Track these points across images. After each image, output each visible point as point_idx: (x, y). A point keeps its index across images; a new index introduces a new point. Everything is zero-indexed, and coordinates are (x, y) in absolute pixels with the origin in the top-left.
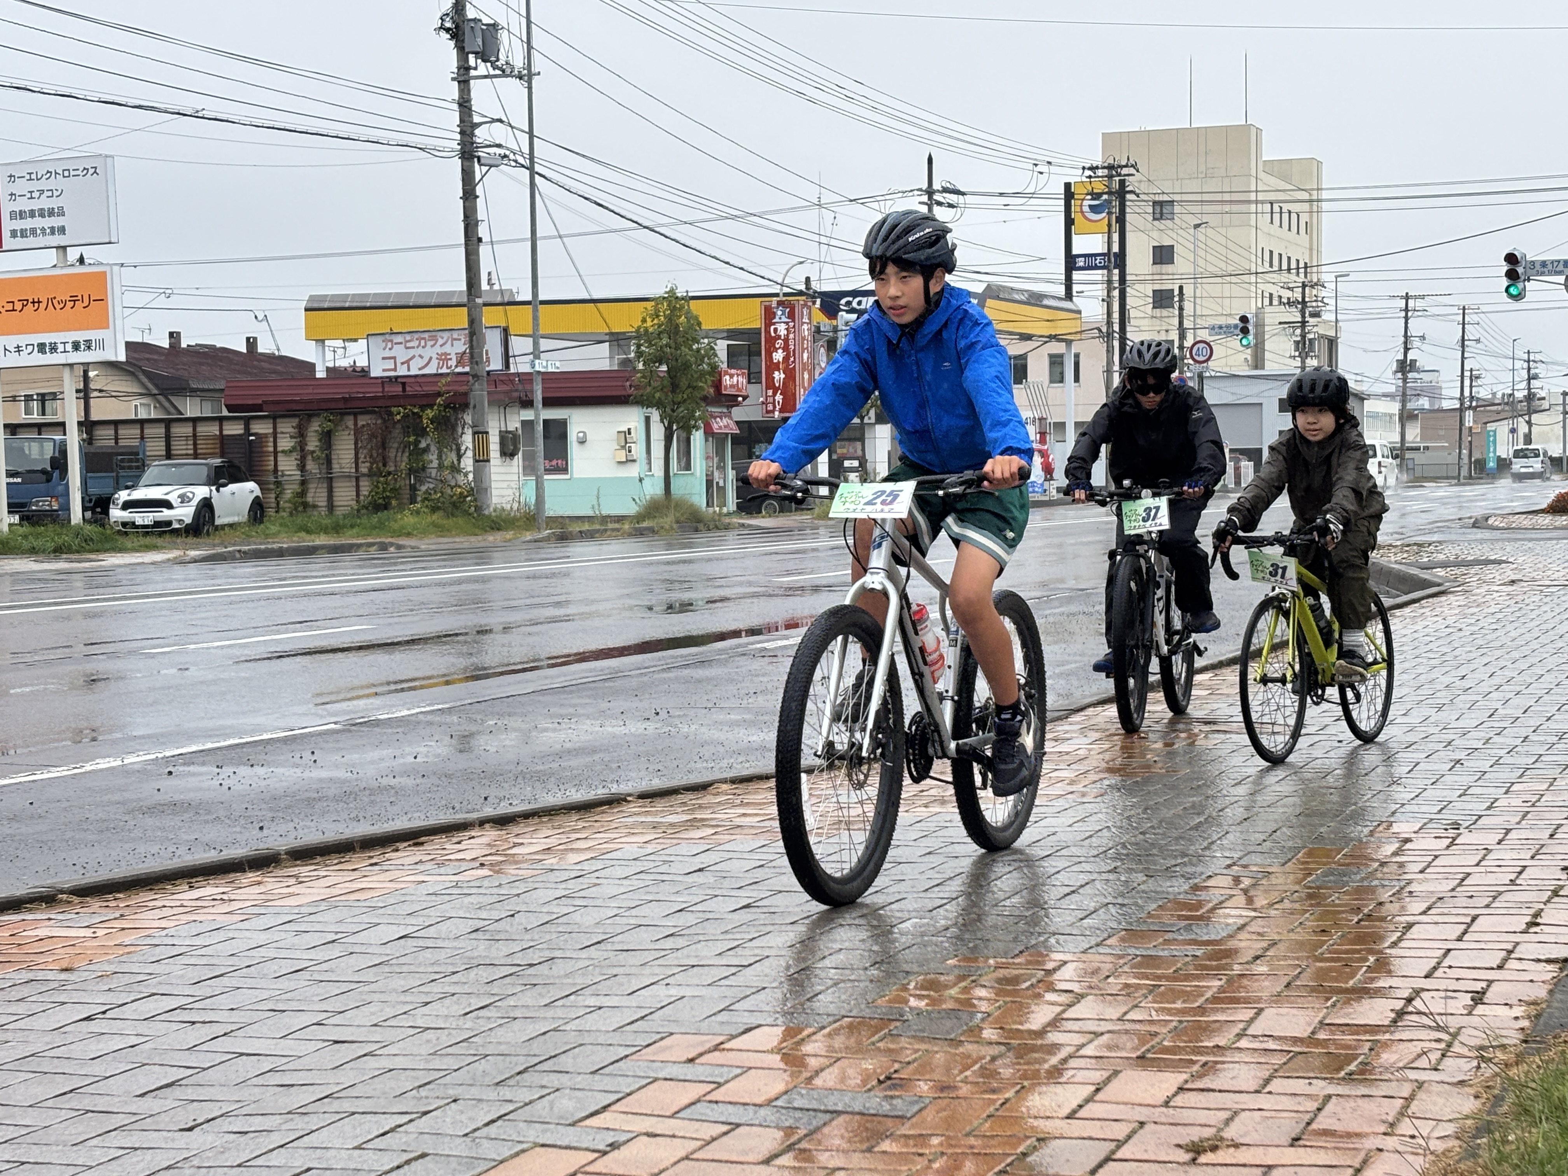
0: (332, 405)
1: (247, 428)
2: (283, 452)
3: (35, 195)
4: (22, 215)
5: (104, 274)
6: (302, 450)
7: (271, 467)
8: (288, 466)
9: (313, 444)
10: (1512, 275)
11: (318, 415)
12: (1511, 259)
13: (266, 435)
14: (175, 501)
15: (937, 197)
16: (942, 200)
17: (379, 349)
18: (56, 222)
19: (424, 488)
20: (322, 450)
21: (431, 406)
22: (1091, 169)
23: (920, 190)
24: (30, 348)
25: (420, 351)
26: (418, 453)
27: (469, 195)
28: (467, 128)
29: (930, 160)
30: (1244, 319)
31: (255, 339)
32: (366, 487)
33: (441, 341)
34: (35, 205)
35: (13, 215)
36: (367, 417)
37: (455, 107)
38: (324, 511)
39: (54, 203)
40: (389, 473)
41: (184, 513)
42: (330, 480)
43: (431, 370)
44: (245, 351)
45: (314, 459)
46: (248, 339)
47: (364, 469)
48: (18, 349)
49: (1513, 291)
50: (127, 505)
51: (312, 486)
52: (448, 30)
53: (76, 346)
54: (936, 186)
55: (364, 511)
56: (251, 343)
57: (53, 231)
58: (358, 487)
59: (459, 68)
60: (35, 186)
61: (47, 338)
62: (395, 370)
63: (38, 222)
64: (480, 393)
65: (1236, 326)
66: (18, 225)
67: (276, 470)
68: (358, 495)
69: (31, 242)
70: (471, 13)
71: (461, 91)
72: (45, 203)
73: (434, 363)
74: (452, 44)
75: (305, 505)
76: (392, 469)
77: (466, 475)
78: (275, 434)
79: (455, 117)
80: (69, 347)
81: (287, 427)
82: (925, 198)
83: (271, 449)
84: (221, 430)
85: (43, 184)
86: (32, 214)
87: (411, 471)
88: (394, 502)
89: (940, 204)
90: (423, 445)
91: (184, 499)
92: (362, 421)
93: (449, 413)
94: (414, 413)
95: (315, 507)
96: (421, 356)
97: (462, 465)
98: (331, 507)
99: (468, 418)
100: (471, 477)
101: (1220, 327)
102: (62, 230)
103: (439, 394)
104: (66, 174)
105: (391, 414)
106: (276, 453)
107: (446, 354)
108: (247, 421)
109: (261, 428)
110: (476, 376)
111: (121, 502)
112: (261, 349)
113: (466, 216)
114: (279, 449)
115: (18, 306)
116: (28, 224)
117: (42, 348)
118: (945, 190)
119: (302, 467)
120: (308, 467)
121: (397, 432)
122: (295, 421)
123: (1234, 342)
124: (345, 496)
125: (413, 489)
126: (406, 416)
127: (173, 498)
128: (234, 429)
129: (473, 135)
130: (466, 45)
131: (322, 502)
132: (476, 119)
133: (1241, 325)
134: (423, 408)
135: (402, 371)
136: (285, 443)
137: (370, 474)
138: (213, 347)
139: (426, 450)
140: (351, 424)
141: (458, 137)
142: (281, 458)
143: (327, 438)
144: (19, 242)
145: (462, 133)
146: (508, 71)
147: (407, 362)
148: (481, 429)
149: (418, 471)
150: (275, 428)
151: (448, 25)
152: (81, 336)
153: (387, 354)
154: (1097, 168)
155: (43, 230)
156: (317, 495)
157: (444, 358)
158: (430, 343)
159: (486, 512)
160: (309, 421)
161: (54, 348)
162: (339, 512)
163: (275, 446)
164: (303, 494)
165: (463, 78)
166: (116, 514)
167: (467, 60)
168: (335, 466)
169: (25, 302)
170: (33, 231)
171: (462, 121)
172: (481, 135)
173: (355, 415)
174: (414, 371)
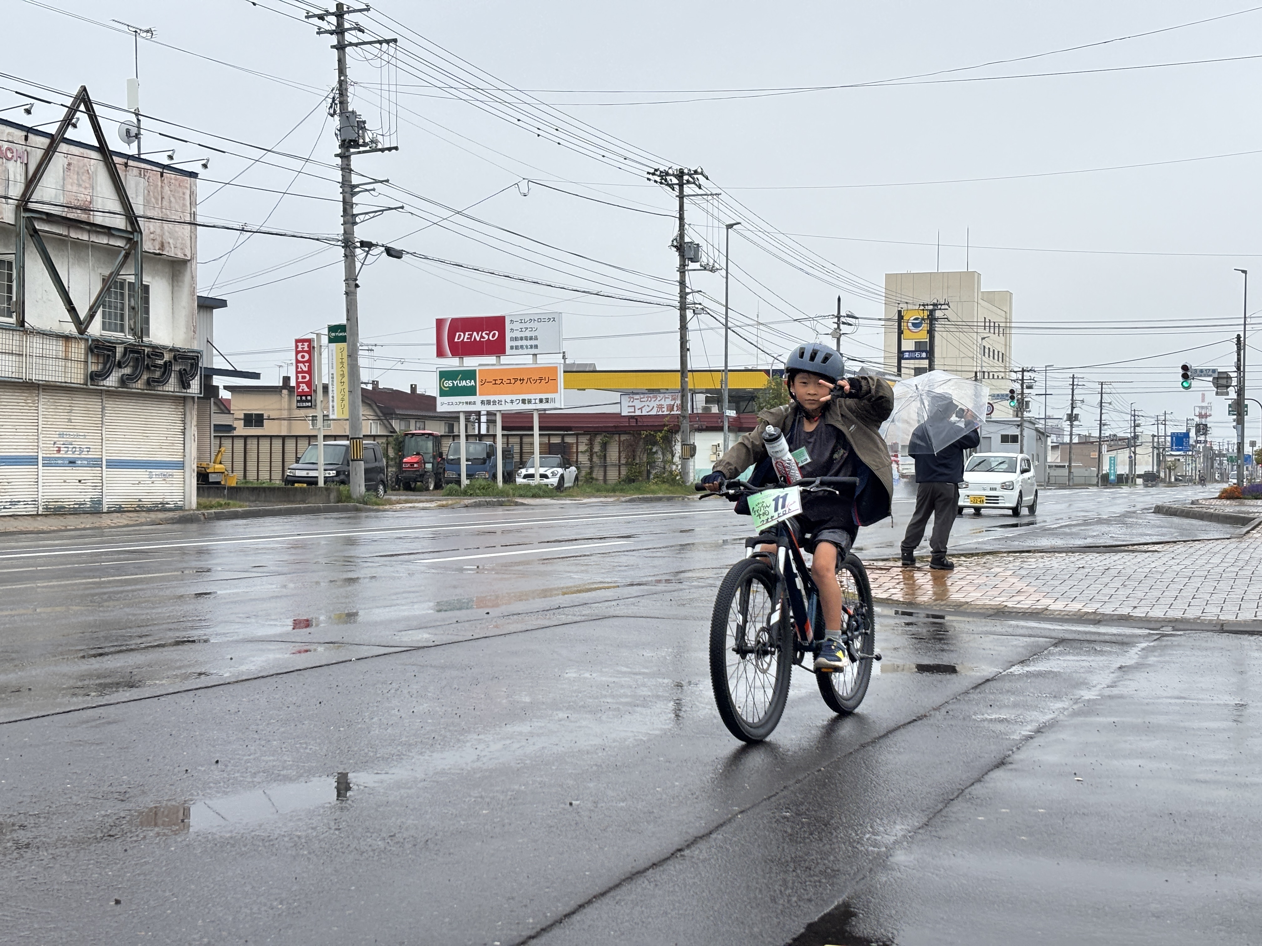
0: (610, 429)
1: (563, 440)
2: (581, 452)
3: (524, 330)
4: (516, 339)
5: (557, 367)
6: (591, 451)
7: (575, 460)
8: (583, 459)
9: (597, 448)
10: (1185, 377)
11: (601, 434)
12: (1185, 368)
13: (573, 444)
14: (550, 475)
15: (842, 319)
16: (844, 321)
17: (625, 401)
18: (533, 343)
19: (654, 472)
20: (601, 451)
21: (661, 431)
22: (923, 305)
23: (833, 315)
24: (518, 401)
25: (648, 403)
26: (651, 454)
27: (683, 327)
28: (683, 295)
29: (839, 299)
30: (1012, 391)
31: (416, 385)
32: (624, 471)
33: (659, 399)
34: (523, 335)
35: (512, 339)
36: (626, 436)
37: (678, 284)
38: (602, 482)
39: (533, 334)
40: (637, 464)
41: (554, 481)
42: (605, 467)
43: (654, 412)
44: (409, 392)
45: (597, 456)
46: (412, 385)
47: (623, 461)
48: (512, 402)
49: (1185, 384)
50: (526, 477)
51: (596, 470)
52: (675, 247)
53: (541, 401)
54: (843, 313)
55: (622, 483)
56: (413, 388)
57: (531, 347)
58: (619, 470)
59: (680, 265)
60: (523, 326)
61: (526, 397)
62: (635, 412)
63: (524, 343)
64: (686, 425)
65: (1007, 395)
66: (515, 343)
67: (577, 461)
68: (619, 474)
69: (520, 351)
70: (687, 239)
71: (681, 276)
72: (528, 334)
73: (655, 409)
74: (677, 254)
75: (592, 478)
76: (638, 462)
77: (677, 466)
78: (577, 443)
79: (678, 289)
80: (537, 401)
81: (584, 440)
82: (836, 320)
83: (575, 450)
84: (549, 440)
85: (528, 325)
86: (521, 339)
87: (648, 463)
88: (640, 478)
89: (844, 323)
90: (654, 450)
91: (554, 474)
92: (623, 437)
93: (669, 435)
94: (650, 434)
95: (597, 480)
96: (648, 406)
97: (674, 460)
98: (605, 480)
99: (679, 437)
100: (680, 467)
101: (998, 395)
102: (536, 347)
103: (665, 425)
104: (539, 320)
105: (640, 434)
106: (577, 452)
107: (661, 405)
108: (563, 436)
109: (568, 440)
110: (684, 417)
111: (522, 475)
112: (418, 392)
113: (682, 338)
114: (579, 450)
115: (513, 381)
116: (519, 343)
117: (524, 401)
118: (848, 316)
119: (591, 460)
120: (594, 460)
121: (641, 443)
122: (588, 437)
123: (1006, 403)
124: (613, 475)
125: (649, 473)
126: (646, 436)
127: (549, 473)
128: (556, 440)
129: (686, 298)
130: (686, 253)
131: (601, 478)
132: (688, 290)
133: (1010, 395)
134: (656, 431)
135: (638, 413)
136: (582, 448)
137: (627, 464)
138: (392, 390)
139: (656, 453)
140: (617, 439)
141: (679, 299)
142: (580, 455)
143: (604, 446)
144: (514, 351)
145: (681, 297)
146: (708, 268)
147: (641, 409)
148: (686, 443)
149: (651, 463)
150: (577, 440)
151: (675, 244)
152: (544, 396)
153: (631, 404)
154: (927, 305)
155: (527, 346)
156: (598, 474)
157: (660, 407)
158: (653, 399)
159: (688, 484)
160: (595, 437)
161: (530, 401)
162: (610, 482)
163: (577, 449)
164: (591, 473)
165: (682, 270)
166: (520, 480)
167: (685, 262)
168: (608, 459)
169: (516, 380)
170: (522, 347)
171: (681, 291)
172: (690, 298)
173: (619, 434)
174: (644, 413)
